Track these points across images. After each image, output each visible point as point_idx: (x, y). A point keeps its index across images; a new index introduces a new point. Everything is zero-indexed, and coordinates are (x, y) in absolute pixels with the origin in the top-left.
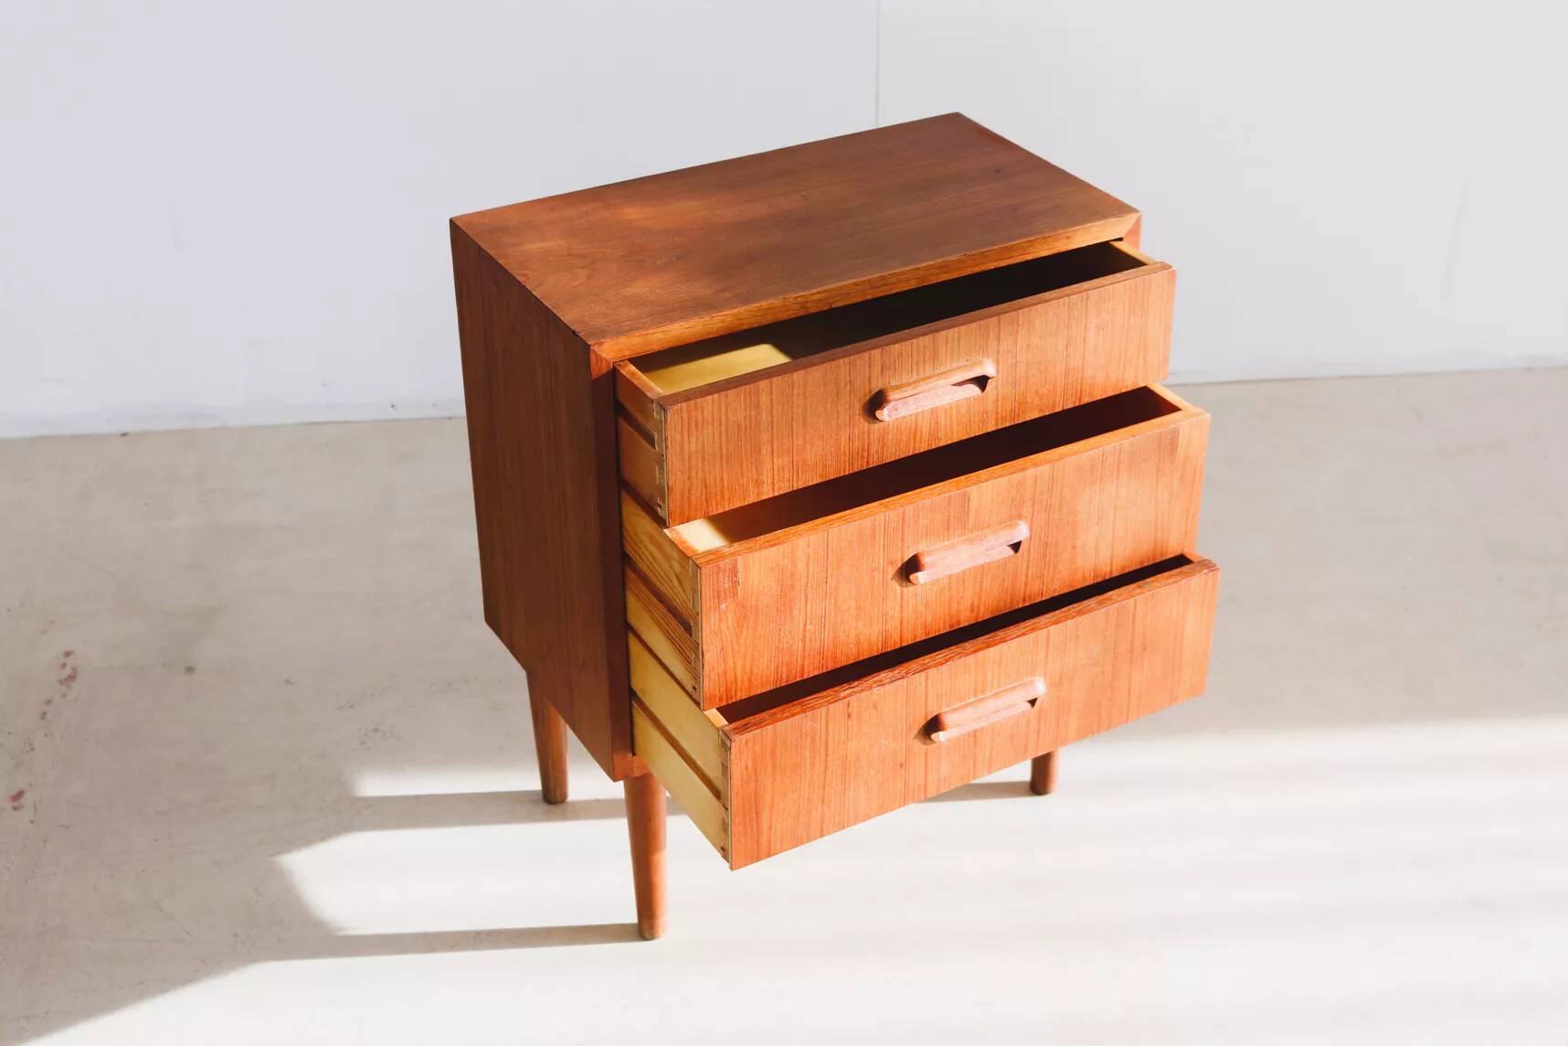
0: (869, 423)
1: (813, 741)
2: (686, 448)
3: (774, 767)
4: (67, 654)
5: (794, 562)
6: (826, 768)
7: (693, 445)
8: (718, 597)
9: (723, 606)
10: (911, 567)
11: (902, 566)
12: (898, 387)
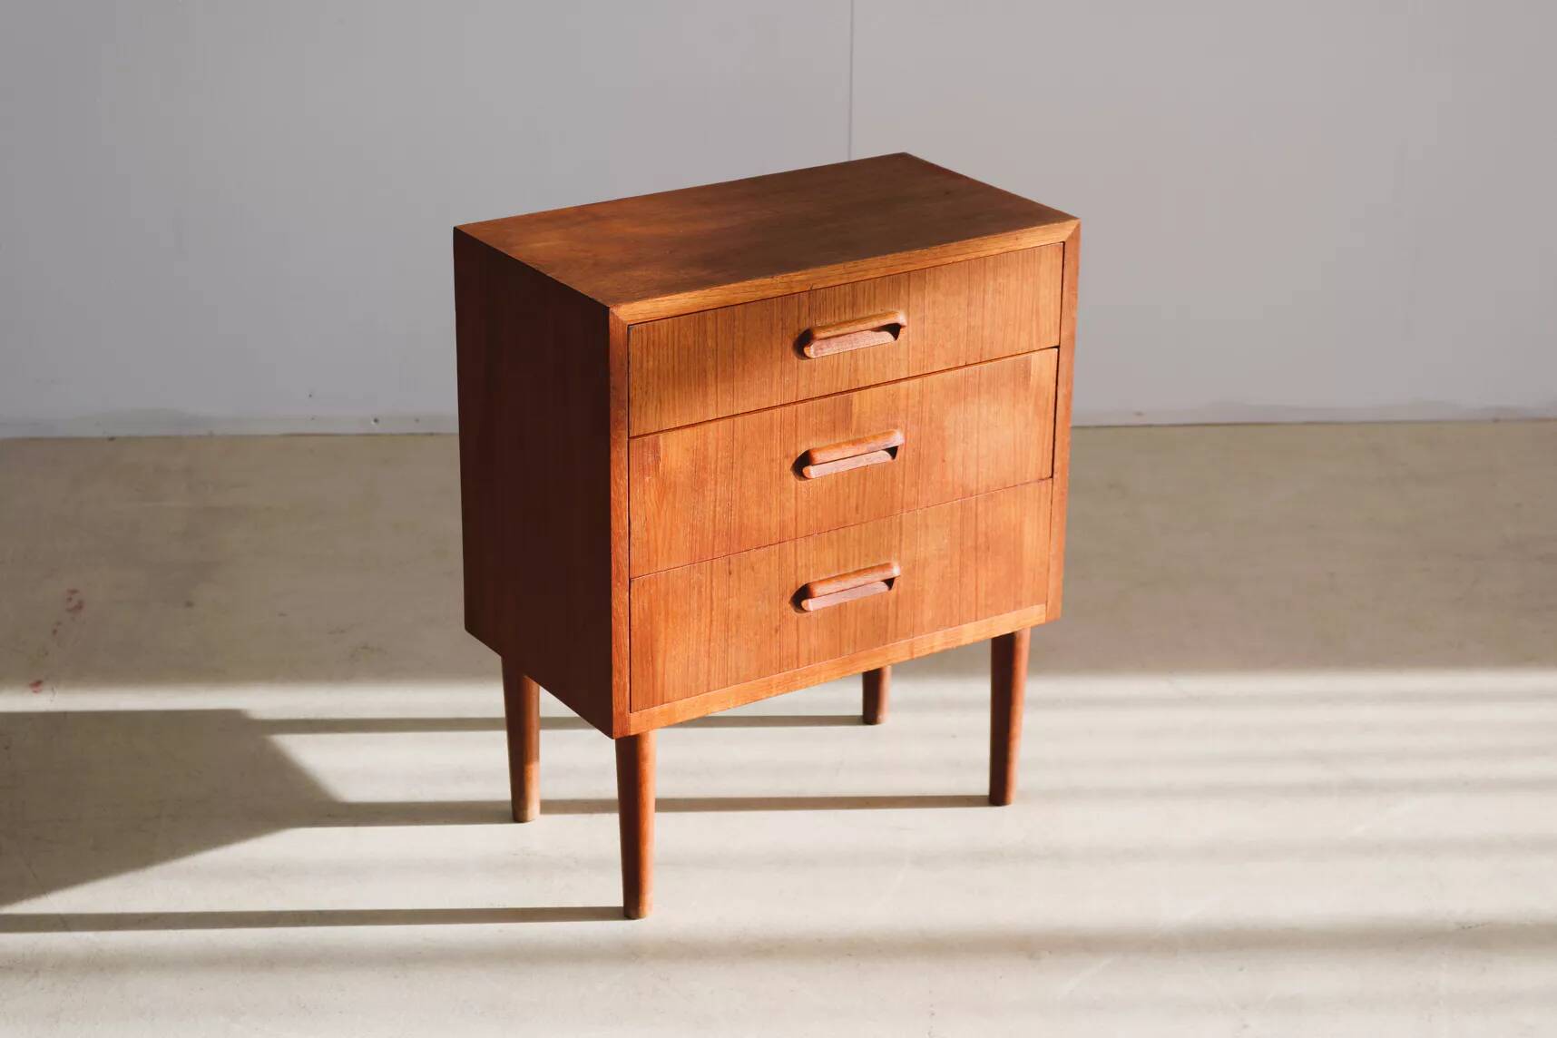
0: (798, 358)
1: (700, 592)
2: (645, 365)
3: (667, 614)
4: (74, 592)
5: (705, 444)
6: (711, 621)
7: (651, 363)
8: (643, 471)
9: (647, 479)
10: (803, 462)
11: (796, 462)
12: (823, 328)
